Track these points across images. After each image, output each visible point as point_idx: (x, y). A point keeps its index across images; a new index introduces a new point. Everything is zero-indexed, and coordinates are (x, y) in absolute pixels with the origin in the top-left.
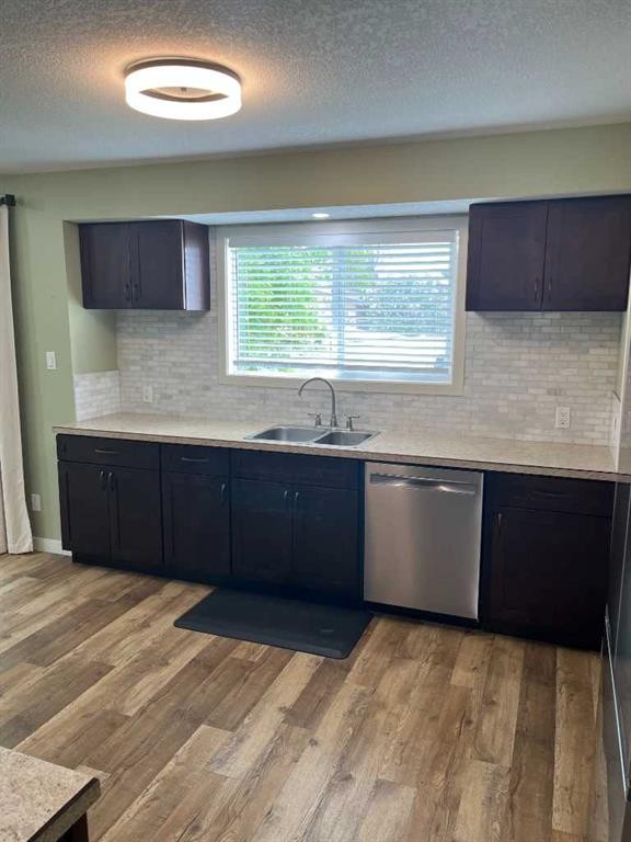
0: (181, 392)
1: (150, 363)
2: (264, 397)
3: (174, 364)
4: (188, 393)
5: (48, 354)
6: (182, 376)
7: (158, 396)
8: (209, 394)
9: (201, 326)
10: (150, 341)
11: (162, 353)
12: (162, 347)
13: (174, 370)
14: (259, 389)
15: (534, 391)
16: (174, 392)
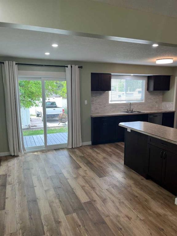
0: (100, 108)
1: (93, 102)
2: (116, 107)
3: (98, 102)
4: (101, 108)
5: (85, 101)
6: (100, 104)
7: (95, 109)
8: (105, 107)
9: (104, 94)
10: (94, 98)
11: (96, 100)
12: (96, 99)
13: (98, 103)
14: (115, 106)
15: (154, 102)
16: (98, 108)
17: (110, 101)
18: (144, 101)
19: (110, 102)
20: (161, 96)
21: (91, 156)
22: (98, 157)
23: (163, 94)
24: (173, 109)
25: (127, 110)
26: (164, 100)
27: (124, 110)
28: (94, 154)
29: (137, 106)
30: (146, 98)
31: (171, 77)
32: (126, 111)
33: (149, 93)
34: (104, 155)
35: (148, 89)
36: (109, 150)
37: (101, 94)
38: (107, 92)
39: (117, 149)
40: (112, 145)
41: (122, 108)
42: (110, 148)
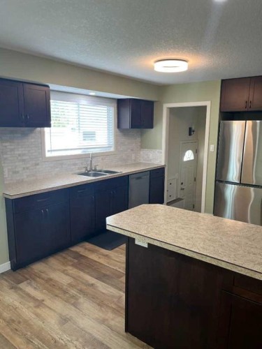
0: (24, 168)
1: (6, 156)
2: (62, 164)
3: (19, 155)
4: (27, 168)
6: (24, 160)
7: (11, 173)
8: (38, 167)
9: (33, 135)
10: (7, 144)
11: (12, 150)
12: (12, 147)
13: (19, 158)
14: (59, 161)
15: (129, 150)
16: (20, 169)
17: (49, 151)
18: (112, 149)
19: (48, 155)
20: (139, 140)
21: (19, 322)
22: (43, 321)
23: (142, 135)
24: (161, 162)
25: (87, 170)
26: (143, 146)
27: (79, 169)
28: (27, 312)
29: (102, 159)
30: (117, 143)
31: (155, 104)
32: (83, 171)
33: (121, 134)
34: (59, 305)
35: (119, 125)
36: (63, 280)
37: (25, 135)
38: (38, 129)
39: (84, 272)
40: (64, 258)
41: (75, 164)
42: (64, 272)
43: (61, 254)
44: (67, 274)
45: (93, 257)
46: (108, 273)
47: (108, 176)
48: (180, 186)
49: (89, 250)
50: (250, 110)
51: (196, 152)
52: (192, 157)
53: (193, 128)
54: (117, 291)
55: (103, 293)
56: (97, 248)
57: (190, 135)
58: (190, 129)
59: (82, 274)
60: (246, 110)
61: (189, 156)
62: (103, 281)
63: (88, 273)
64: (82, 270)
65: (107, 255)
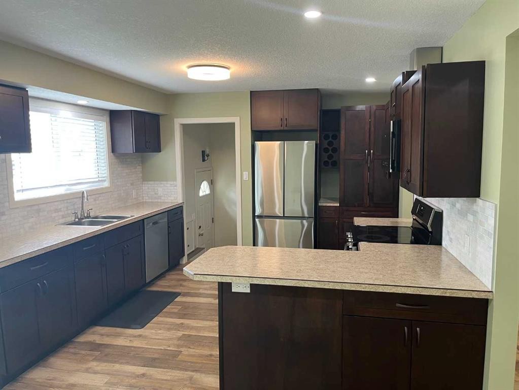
2: (39, 211)
8: (3, 218)
14: (35, 207)
15: (128, 185)
17: (18, 191)
18: (106, 184)
19: (18, 197)
20: (139, 168)
23: (143, 162)
24: (176, 199)
25: (76, 217)
26: (146, 177)
27: (63, 217)
29: (95, 200)
30: (112, 173)
31: (161, 119)
32: (72, 219)
33: (116, 161)
35: (114, 148)
39: (121, 363)
40: (75, 354)
41: (57, 211)
42: (87, 370)
43: (66, 350)
44: (96, 373)
45: (120, 342)
46: (156, 356)
47: (116, 223)
48: (198, 231)
49: (108, 336)
50: (286, 128)
51: (212, 183)
52: (208, 192)
53: (207, 152)
54: (182, 372)
55: (166, 380)
56: (119, 330)
57: (204, 160)
58: (203, 152)
59: (117, 366)
60: (282, 128)
61: (204, 189)
62: (155, 367)
63: (128, 363)
64: (115, 362)
65: (140, 336)
